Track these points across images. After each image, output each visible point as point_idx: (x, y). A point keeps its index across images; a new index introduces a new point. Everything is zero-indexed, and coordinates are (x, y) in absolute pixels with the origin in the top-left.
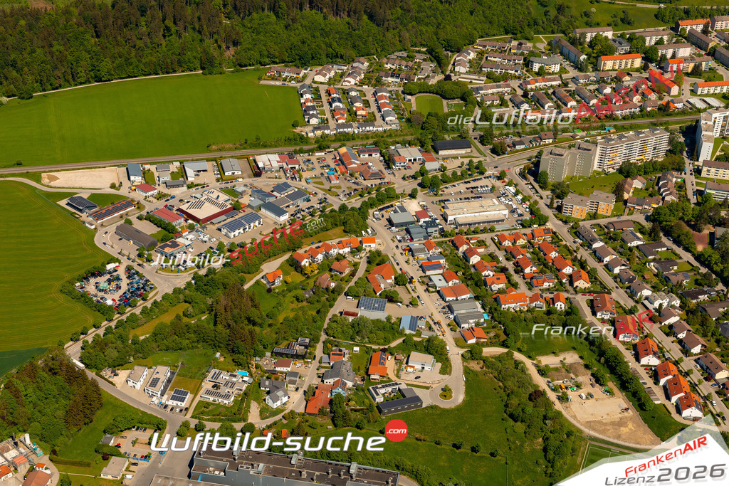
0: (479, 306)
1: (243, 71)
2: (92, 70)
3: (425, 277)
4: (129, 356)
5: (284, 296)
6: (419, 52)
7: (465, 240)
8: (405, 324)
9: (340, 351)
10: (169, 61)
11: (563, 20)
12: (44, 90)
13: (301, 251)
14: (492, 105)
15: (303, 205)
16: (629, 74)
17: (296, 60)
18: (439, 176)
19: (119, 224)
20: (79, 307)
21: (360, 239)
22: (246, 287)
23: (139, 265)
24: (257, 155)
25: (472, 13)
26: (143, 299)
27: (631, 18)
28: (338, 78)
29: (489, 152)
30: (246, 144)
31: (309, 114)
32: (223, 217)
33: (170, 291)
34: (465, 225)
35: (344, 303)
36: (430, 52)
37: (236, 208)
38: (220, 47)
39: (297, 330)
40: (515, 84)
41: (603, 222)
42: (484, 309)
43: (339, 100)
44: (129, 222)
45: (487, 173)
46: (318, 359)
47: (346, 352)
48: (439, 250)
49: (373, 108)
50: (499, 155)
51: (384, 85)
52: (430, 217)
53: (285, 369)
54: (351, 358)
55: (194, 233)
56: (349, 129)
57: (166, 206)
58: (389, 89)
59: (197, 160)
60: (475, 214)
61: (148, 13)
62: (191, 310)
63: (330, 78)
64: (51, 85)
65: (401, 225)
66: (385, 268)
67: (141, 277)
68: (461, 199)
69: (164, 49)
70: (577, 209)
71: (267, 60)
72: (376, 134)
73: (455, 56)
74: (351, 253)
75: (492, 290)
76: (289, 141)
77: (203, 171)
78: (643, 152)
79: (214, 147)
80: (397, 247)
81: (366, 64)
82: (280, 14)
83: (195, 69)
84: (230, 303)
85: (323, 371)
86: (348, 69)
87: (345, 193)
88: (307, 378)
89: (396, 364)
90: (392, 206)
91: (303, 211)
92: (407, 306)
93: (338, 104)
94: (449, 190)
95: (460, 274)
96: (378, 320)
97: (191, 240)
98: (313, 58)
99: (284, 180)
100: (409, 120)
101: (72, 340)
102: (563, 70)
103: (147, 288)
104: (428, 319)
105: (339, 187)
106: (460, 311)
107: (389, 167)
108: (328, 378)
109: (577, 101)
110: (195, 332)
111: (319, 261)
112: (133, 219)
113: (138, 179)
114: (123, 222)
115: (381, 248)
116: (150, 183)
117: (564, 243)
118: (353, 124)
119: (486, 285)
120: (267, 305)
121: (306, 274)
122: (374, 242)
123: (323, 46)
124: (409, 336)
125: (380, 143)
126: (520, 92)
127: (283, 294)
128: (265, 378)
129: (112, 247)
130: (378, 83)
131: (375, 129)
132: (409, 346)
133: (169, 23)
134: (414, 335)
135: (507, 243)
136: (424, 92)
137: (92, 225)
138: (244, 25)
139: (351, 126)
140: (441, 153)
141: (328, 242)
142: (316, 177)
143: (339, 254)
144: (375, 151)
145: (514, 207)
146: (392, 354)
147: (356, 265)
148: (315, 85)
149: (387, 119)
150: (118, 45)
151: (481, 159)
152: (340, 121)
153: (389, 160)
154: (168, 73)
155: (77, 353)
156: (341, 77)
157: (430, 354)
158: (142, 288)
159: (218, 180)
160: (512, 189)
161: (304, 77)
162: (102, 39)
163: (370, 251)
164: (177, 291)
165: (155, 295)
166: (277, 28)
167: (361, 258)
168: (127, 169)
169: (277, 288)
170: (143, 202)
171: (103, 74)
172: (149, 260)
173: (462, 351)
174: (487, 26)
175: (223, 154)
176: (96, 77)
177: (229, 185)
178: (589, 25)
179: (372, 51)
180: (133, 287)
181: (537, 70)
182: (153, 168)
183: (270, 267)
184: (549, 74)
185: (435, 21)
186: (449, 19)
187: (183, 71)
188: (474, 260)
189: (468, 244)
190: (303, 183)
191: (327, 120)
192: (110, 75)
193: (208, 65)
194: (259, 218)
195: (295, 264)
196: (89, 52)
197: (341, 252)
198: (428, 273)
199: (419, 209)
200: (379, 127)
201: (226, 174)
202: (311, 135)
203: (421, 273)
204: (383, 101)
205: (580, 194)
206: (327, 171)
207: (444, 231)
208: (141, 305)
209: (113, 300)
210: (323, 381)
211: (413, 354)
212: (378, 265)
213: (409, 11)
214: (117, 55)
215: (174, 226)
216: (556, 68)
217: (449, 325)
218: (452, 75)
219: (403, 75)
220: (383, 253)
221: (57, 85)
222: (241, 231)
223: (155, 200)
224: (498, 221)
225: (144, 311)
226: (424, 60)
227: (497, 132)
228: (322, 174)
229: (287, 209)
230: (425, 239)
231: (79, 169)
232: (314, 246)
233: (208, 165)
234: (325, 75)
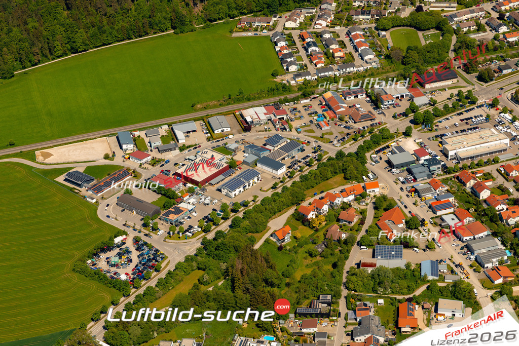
0: (499, 243)
1: (213, 25)
2: (68, 42)
3: (436, 217)
4: (153, 331)
5: (296, 252)
7: (471, 174)
8: (426, 270)
9: (365, 305)
10: (140, 24)
12: (24, 68)
13: (305, 204)
14: (469, 32)
15: (298, 156)
17: (263, 8)
18: (431, 110)
19: (119, 195)
20: (94, 285)
21: (362, 184)
22: (257, 246)
23: (146, 235)
24: (243, 109)
26: (157, 270)
28: (308, 22)
29: (475, 80)
30: (230, 100)
31: (287, 61)
32: (221, 177)
33: (182, 259)
34: (467, 158)
35: (358, 255)
37: (232, 166)
38: (187, 5)
39: (317, 288)
40: (488, 7)
42: (505, 246)
43: (315, 44)
44: (128, 192)
45: (479, 102)
46: (343, 315)
47: (371, 305)
48: (446, 188)
49: (350, 48)
50: (486, 82)
51: (356, 23)
52: (430, 154)
53: (311, 330)
54: (376, 311)
55: (195, 196)
56: (330, 73)
57: (162, 171)
58: (362, 27)
59: (185, 121)
60: (477, 146)
62: (206, 277)
63: (300, 23)
64: (30, 61)
65: (402, 165)
66: (393, 213)
67: (151, 247)
68: (457, 132)
69: (134, 13)
71: (235, 12)
72: (358, 75)
74: (356, 200)
75: (508, 224)
76: (272, 91)
77: (193, 131)
79: (199, 106)
80: (402, 189)
81: (334, 4)
83: (166, 29)
84: (246, 267)
85: (350, 328)
86: (316, 12)
87: (338, 139)
88: (336, 337)
89: (425, 313)
90: (388, 147)
91: (299, 162)
92: (424, 250)
93: (313, 48)
94: (445, 124)
95: (472, 210)
96: (397, 269)
97: (193, 204)
98: (280, 5)
99: (273, 132)
100: (388, 57)
101: (93, 320)
103: (159, 259)
104: (448, 262)
105: (331, 133)
106: (481, 250)
107: (377, 107)
108: (357, 336)
110: (215, 300)
111: (325, 212)
113: (130, 147)
114: (122, 192)
115: (386, 192)
116: (143, 149)
118: (333, 66)
119: (501, 220)
120: (281, 263)
121: (314, 227)
122: (378, 187)
124: (433, 282)
126: (495, 15)
127: (294, 250)
128: (293, 341)
129: (116, 219)
130: (350, 21)
131: (356, 69)
132: (434, 294)
134: (437, 280)
135: (514, 174)
136: (397, 26)
137: (92, 199)
139: (332, 70)
140: (427, 86)
141: (331, 191)
142: (306, 125)
143: (344, 202)
144: (360, 92)
145: (514, 134)
146: (418, 303)
147: (363, 212)
148: (287, 32)
149: (366, 58)
150: (89, 14)
151: (470, 88)
152: (319, 66)
153: (377, 100)
154: (140, 36)
155: (100, 333)
156: (312, 20)
157: (458, 299)
158: (153, 259)
159: (208, 139)
160: (508, 116)
161: (275, 25)
162: (73, 11)
163: (375, 196)
164: (188, 259)
165: (167, 265)
167: (367, 204)
168: (117, 138)
169: (288, 244)
170: (139, 170)
171: (79, 45)
172: (155, 229)
173: (491, 293)
175: (209, 112)
176: (72, 48)
177: (221, 143)
180: (143, 259)
182: (142, 134)
183: (277, 223)
187: (155, 33)
188: (485, 194)
189: (475, 179)
190: (294, 133)
191: (306, 66)
192: (86, 45)
193: (178, 24)
194: (255, 174)
195: (301, 218)
196: (63, 25)
197: (345, 200)
198: (439, 213)
199: (417, 147)
200: (359, 67)
201: (216, 132)
202: (293, 82)
203: (431, 214)
204: (358, 40)
206: (316, 118)
207: (447, 168)
208: (155, 276)
209: (127, 274)
210: (353, 339)
211: (442, 301)
212: (386, 210)
214: (89, 25)
215: (174, 192)
217: (471, 266)
218: (423, 5)
219: (373, 11)
220: (389, 196)
221: (36, 61)
222: (241, 189)
223: (150, 167)
224: (500, 151)
225: (160, 283)
227: (480, 59)
228: (311, 122)
229: (283, 162)
230: (429, 178)
231: (70, 143)
232: (317, 197)
233: (196, 125)
234: (295, 21)
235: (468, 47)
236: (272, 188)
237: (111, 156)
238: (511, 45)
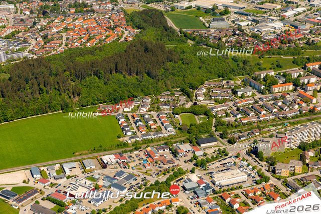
1: (84, 109)
2: (3, 116)
6: (176, 91)
7: (228, 195)
10: (44, 107)
11: (248, 68)
13: (138, 210)
14: (222, 117)
15: (134, 183)
16: (288, 94)
17: (112, 100)
18: (204, 159)
19: (32, 204)
21: (170, 200)
24: (102, 156)
25: (200, 68)
27: (281, 64)
28: (136, 109)
29: (227, 142)
30: (95, 150)
31: (125, 130)
34: (226, 186)
36: (182, 90)
37: (96, 188)
38: (70, 97)
40: (231, 104)
41: (299, 177)
43: (140, 121)
44: (37, 202)
45: (230, 155)
48: (216, 202)
49: (159, 124)
50: (233, 144)
51: (162, 110)
52: (205, 183)
55: (76, 205)
56: (149, 137)
57: (57, 191)
58: (165, 112)
59: (69, 162)
60: (230, 179)
61: (30, 82)
63: (132, 109)
65: (191, 189)
68: (219, 171)
69: (40, 100)
70: (284, 171)
71: (96, 102)
72: (164, 138)
73: (195, 92)
74: (166, 208)
76: (119, 146)
77: (74, 168)
78: (309, 136)
79: (77, 153)
80: (191, 202)
81: (150, 100)
82: (101, 77)
83: (58, 110)
86: (140, 103)
87: (155, 173)
90: (182, 179)
91: (134, 186)
93: (140, 123)
94: (214, 166)
97: (75, 210)
98: (121, 99)
99: (119, 169)
102: (253, 94)
105: (151, 170)
107: (175, 156)
109: (265, 110)
112: (39, 200)
113: (38, 176)
114: (34, 202)
115: (182, 204)
116: (45, 178)
117: (282, 191)
118: (150, 133)
122: (178, 201)
123: (126, 92)
125: (167, 143)
126: (235, 108)
130: (158, 109)
131: (163, 135)
133: (42, 86)
135: (251, 195)
136: (184, 112)
137: (16, 206)
138: (82, 84)
139: (150, 135)
140: (202, 145)
142: (137, 166)
143: (160, 210)
144: (166, 148)
145: (249, 173)
148: (125, 114)
149: (168, 129)
150: (15, 100)
151: (224, 147)
152: (143, 133)
153: (175, 152)
154: (44, 113)
156: (138, 108)
159: (83, 173)
160: (246, 163)
162: (6, 99)
163: (177, 206)
166: (100, 84)
167: (173, 211)
168: (31, 171)
170: (43, 190)
171: (9, 117)
174: (209, 74)
175: (83, 157)
176: (5, 119)
177: (90, 175)
178: (260, 69)
179: (152, 92)
181: (240, 96)
182: (45, 169)
184: (247, 97)
185: (182, 74)
186: (189, 72)
187: (52, 112)
188: (236, 206)
189: (230, 197)
190: (131, 170)
191: (136, 132)
192: (13, 117)
193: (65, 107)
197: (161, 208)
199: (198, 179)
200: (165, 134)
201: (87, 168)
202: (129, 141)
204: (164, 119)
205: (283, 163)
206: (142, 161)
207: (215, 191)
213: (168, 70)
214: (15, 106)
215: (64, 203)
216: (250, 94)
218: (197, 102)
219: (171, 104)
220: (185, 207)
222: (102, 201)
223: (50, 188)
224: (243, 182)
226: (180, 95)
227: (229, 131)
228: (140, 164)
229: (125, 186)
230: (205, 196)
231: (3, 173)
232: (145, 207)
233: (76, 164)
234: (129, 108)
235: (222, 125)
236: (120, 201)
237: (27, 181)
238: (244, 125)
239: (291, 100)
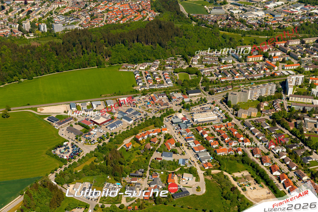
0: (209, 154)
1: (112, 66)
2: (56, 68)
3: (187, 143)
4: (74, 179)
5: (133, 153)
6: (179, 57)
7: (201, 128)
8: (181, 162)
9: (156, 174)
10: (84, 63)
11: (232, 43)
12: (37, 76)
13: (138, 135)
14: (208, 76)
15: (138, 117)
16: (258, 63)
17: (132, 61)
18: (190, 104)
20: (53, 160)
21: (161, 129)
22: (118, 149)
23: (76, 142)
24: (120, 98)
25: (198, 42)
26: (78, 156)
27: (257, 42)
28: (149, 68)
29: (208, 94)
30: (115, 94)
31: (139, 81)
32: (108, 122)
33: (89, 152)
34: (201, 122)
35: (156, 155)
36: (183, 57)
37: (113, 119)
38: (103, 57)
39: (139, 166)
40: (216, 68)
41: (253, 119)
42: (211, 155)
43: (150, 76)
44: (72, 126)
45: (208, 102)
46: (147, 177)
47: (158, 174)
48: (192, 133)
49: (163, 79)
50: (212, 95)
51: (166, 70)
52: (187, 120)
53: (135, 182)
54: (160, 176)
55: (97, 129)
56: (154, 87)
57: (86, 119)
58: (168, 71)
59: (97, 101)
60: (205, 118)
61: (76, 45)
62: (97, 159)
63: (146, 68)
64: (40, 74)
65: (176, 123)
66: (171, 140)
67: (77, 147)
68: (198, 112)
69: (83, 59)
70: (243, 115)
71: (121, 62)
72: (164, 89)
73: (192, 58)
74: (158, 135)
75: (213, 147)
76: (132, 92)
77: (99, 105)
78: (266, 92)
79: (103, 95)
80: (175, 132)
81: (159, 62)
82: (126, 45)
83: (94, 66)
84: (112, 156)
85: (150, 182)
86: (152, 64)
87: (154, 111)
88: (144, 185)
89: (178, 178)
91: (138, 119)
92: (181, 155)
93: (149, 77)
94: (194, 109)
95: (200, 141)
96: (170, 161)
97: (96, 132)
98: (139, 60)
99: (130, 107)
100: (176, 83)
101: (51, 173)
102: (233, 62)
103: (80, 151)
104: (189, 160)
105: (152, 109)
106: (201, 156)
107: (170, 101)
108: (152, 185)
109: (240, 73)
110: (99, 168)
111: (146, 138)
112: (73, 124)
113: (74, 109)
114: (69, 125)
115: (169, 133)
116: (79, 110)
117: (239, 128)
118: (155, 85)
119: (211, 146)
120: (126, 156)
121: (141, 144)
122: (167, 130)
123: (143, 56)
124: (182, 167)
125: (166, 92)
126: (218, 71)
127: (132, 152)
128: (127, 186)
129: (65, 136)
130: (164, 68)
132: (182, 171)
133: (84, 49)
134: (184, 166)
135: (217, 129)
136: (181, 72)
137: (57, 127)
138: (112, 49)
139: (155, 86)
140: (190, 95)
141: (149, 131)
142: (143, 106)
144: (165, 95)
145: (219, 115)
146: (176, 174)
147: (160, 139)
148: (140, 71)
149: (168, 83)
150: (65, 58)
151: (205, 97)
152: (150, 84)
153: (170, 98)
154: (84, 68)
155: (53, 178)
156: (150, 67)
157: (191, 173)
158: (78, 151)
159: (105, 108)
160: (218, 108)
161: (136, 68)
162: (59, 56)
163: (165, 134)
164: (91, 152)
165: (83, 154)
166: (125, 50)
167: (162, 136)
168: (70, 105)
169: (130, 149)
170: (77, 118)
171: (60, 69)
172: (80, 140)
173: (203, 172)
174: (203, 46)
175: (107, 98)
176: (57, 70)
178: (242, 45)
179: (161, 57)
180: (74, 151)
181: (223, 62)
182: (80, 104)
183: (127, 141)
184: (228, 64)
185: (184, 45)
186: (189, 44)
187: (90, 67)
188: (206, 136)
189: (203, 130)
190: (138, 108)
191: (145, 84)
192: (62, 69)
193: (99, 64)
194: (121, 122)
195: (136, 140)
196: (54, 61)
197: (154, 134)
198: (188, 142)
199: (183, 117)
200: (165, 86)
201: (108, 106)
202: (140, 90)
203: (185, 142)
204: (166, 76)
205: (244, 109)
206: (147, 103)
207: (193, 125)
208: (78, 158)
209: (67, 156)
210: (150, 186)
211: (185, 174)
212: (168, 139)
213: (174, 42)
214: (65, 62)
215: (89, 127)
216: (231, 61)
217: (197, 162)
218: (192, 65)
219: (173, 66)
220: (170, 134)
221: (42, 74)
222: (115, 128)
223: (81, 117)
224: (213, 120)
225: (79, 161)
226: (181, 60)
227: (210, 86)
228: (145, 104)
229: (132, 119)
230: (186, 128)
231: (51, 106)
232: (143, 133)
233: (101, 103)
234: (144, 67)
235: (206, 82)
236: (127, 128)
237: (66, 112)
238: (222, 82)
239: (260, 67)
